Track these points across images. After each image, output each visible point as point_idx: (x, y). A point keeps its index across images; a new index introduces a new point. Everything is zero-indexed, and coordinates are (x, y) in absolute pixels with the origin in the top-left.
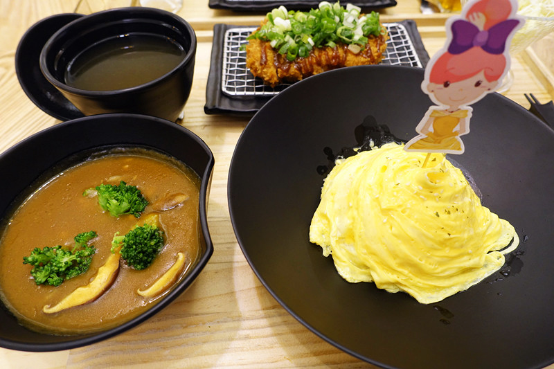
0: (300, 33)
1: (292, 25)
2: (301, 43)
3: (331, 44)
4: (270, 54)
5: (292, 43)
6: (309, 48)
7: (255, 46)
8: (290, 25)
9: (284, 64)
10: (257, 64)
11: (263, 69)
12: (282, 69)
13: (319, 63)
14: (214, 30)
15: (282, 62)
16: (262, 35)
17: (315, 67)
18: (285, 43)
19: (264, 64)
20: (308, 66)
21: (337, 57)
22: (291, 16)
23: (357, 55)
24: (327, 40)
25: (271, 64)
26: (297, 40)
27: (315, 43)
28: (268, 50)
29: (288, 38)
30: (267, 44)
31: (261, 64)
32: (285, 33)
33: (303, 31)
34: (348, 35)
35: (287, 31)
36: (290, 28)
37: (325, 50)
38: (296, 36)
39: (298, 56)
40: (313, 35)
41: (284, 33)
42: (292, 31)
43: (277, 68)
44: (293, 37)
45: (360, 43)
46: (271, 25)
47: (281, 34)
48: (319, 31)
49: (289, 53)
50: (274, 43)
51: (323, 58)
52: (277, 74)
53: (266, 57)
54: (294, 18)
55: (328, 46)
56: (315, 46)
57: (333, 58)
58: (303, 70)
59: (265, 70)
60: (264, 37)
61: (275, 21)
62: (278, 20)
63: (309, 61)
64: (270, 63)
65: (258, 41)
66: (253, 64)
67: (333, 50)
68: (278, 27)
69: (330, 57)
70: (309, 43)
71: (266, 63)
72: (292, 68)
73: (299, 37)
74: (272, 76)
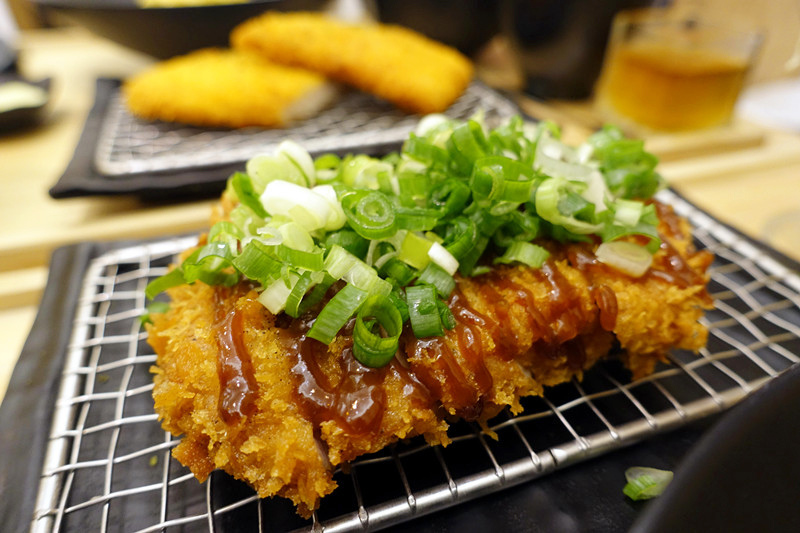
0: (390, 232)
1: (345, 203)
2: (399, 271)
3: (528, 253)
4: (267, 350)
5: (363, 281)
6: (444, 285)
7: (188, 315)
8: (338, 205)
9: (347, 385)
10: (203, 418)
11: (243, 437)
12: (341, 421)
13: (506, 349)
14: (51, 267)
15: (334, 380)
16: (215, 264)
17: (495, 367)
18: (332, 289)
19: (245, 415)
20: (470, 377)
21: (569, 304)
22: (327, 174)
23: (642, 280)
24: (503, 242)
25: (279, 405)
26: (382, 261)
27: (460, 258)
28: (252, 332)
29: (340, 262)
30: (244, 303)
31: (227, 418)
32: (321, 238)
33: (401, 222)
34: (580, 207)
35: (329, 233)
36: (336, 217)
37: (506, 284)
38: (371, 248)
39: (409, 336)
40: (440, 231)
41: (316, 242)
42: (347, 228)
43: (314, 414)
44: (360, 250)
45: (645, 231)
46: (251, 218)
47: (305, 246)
48: (461, 209)
49: (364, 331)
50: (277, 297)
51: (519, 323)
52: (325, 447)
53: (249, 372)
54: (340, 179)
55: (516, 264)
56: (459, 273)
57: (557, 311)
58: (447, 398)
59: (251, 446)
60: (229, 271)
61: (266, 199)
62: (277, 195)
63: (467, 352)
64: (274, 399)
65: (204, 289)
66: (185, 410)
67: (538, 275)
68: (284, 219)
69: (544, 309)
70: (434, 267)
71: (250, 407)
72: (392, 403)
73: (383, 248)
74: (300, 472)
